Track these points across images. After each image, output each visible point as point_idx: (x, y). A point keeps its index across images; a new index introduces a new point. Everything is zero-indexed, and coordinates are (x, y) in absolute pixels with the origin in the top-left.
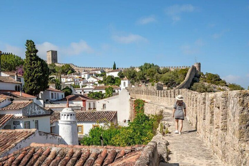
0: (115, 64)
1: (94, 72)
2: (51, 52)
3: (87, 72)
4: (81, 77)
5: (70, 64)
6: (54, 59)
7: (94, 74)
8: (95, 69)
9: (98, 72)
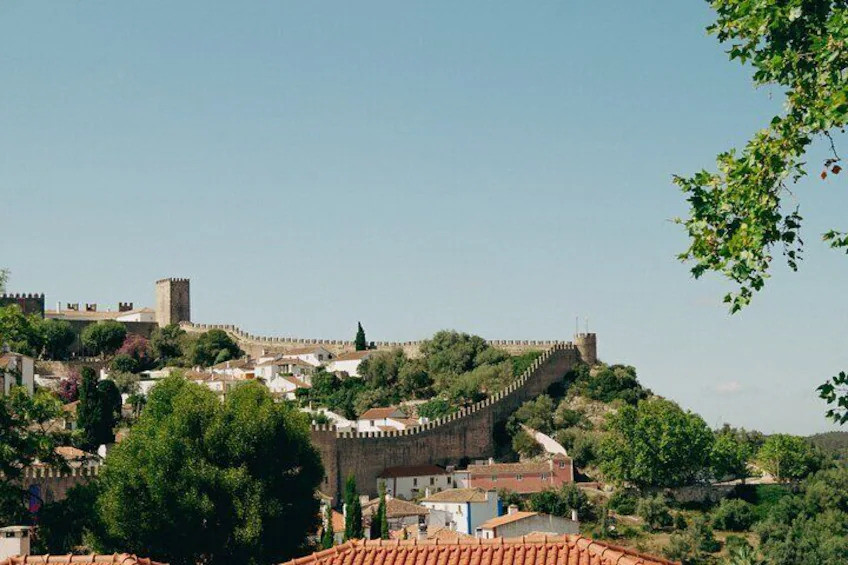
0: (361, 329)
1: (294, 357)
2: (168, 283)
3: (272, 359)
4: (252, 376)
5: (227, 327)
6: (180, 308)
7: (290, 366)
8: (302, 346)
9: (307, 358)
